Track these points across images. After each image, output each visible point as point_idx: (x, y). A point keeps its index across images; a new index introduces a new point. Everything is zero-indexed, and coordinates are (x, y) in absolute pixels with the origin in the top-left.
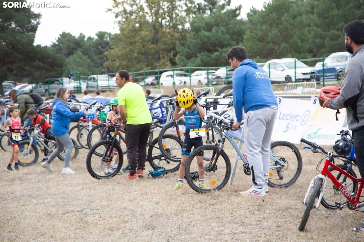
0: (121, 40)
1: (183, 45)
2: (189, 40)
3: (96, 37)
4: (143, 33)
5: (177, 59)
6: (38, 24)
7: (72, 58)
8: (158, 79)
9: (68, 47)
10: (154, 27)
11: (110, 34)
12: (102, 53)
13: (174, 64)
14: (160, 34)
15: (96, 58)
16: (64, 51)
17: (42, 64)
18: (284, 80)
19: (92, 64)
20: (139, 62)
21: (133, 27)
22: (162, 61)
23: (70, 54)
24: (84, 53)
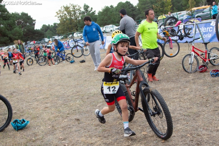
0: (60, 25)
1: (79, 24)
2: (81, 22)
3: (53, 25)
4: (67, 22)
5: (78, 29)
6: (35, 23)
7: (47, 32)
8: (73, 35)
9: (45, 29)
10: (70, 19)
11: (57, 23)
12: (55, 30)
13: (77, 30)
14: (72, 22)
15: (54, 31)
16: (45, 30)
17: (38, 35)
18: (110, 31)
19: (53, 33)
20: (67, 31)
21: (64, 20)
22: (74, 30)
23: (46, 31)
24: (50, 30)
